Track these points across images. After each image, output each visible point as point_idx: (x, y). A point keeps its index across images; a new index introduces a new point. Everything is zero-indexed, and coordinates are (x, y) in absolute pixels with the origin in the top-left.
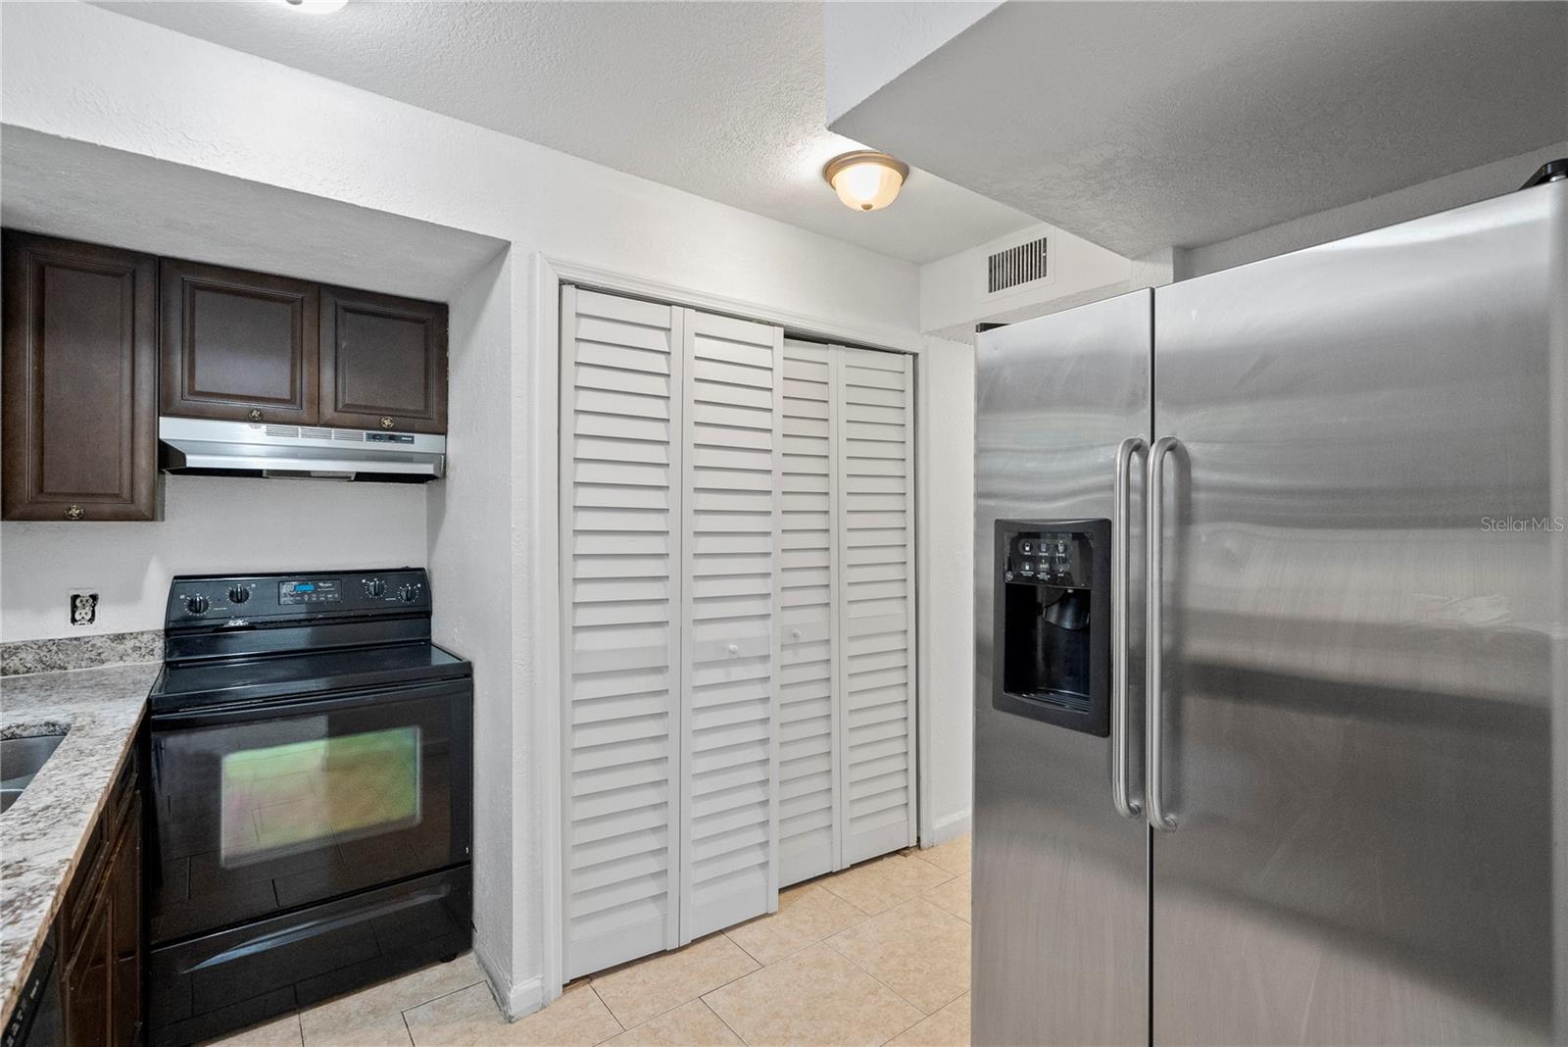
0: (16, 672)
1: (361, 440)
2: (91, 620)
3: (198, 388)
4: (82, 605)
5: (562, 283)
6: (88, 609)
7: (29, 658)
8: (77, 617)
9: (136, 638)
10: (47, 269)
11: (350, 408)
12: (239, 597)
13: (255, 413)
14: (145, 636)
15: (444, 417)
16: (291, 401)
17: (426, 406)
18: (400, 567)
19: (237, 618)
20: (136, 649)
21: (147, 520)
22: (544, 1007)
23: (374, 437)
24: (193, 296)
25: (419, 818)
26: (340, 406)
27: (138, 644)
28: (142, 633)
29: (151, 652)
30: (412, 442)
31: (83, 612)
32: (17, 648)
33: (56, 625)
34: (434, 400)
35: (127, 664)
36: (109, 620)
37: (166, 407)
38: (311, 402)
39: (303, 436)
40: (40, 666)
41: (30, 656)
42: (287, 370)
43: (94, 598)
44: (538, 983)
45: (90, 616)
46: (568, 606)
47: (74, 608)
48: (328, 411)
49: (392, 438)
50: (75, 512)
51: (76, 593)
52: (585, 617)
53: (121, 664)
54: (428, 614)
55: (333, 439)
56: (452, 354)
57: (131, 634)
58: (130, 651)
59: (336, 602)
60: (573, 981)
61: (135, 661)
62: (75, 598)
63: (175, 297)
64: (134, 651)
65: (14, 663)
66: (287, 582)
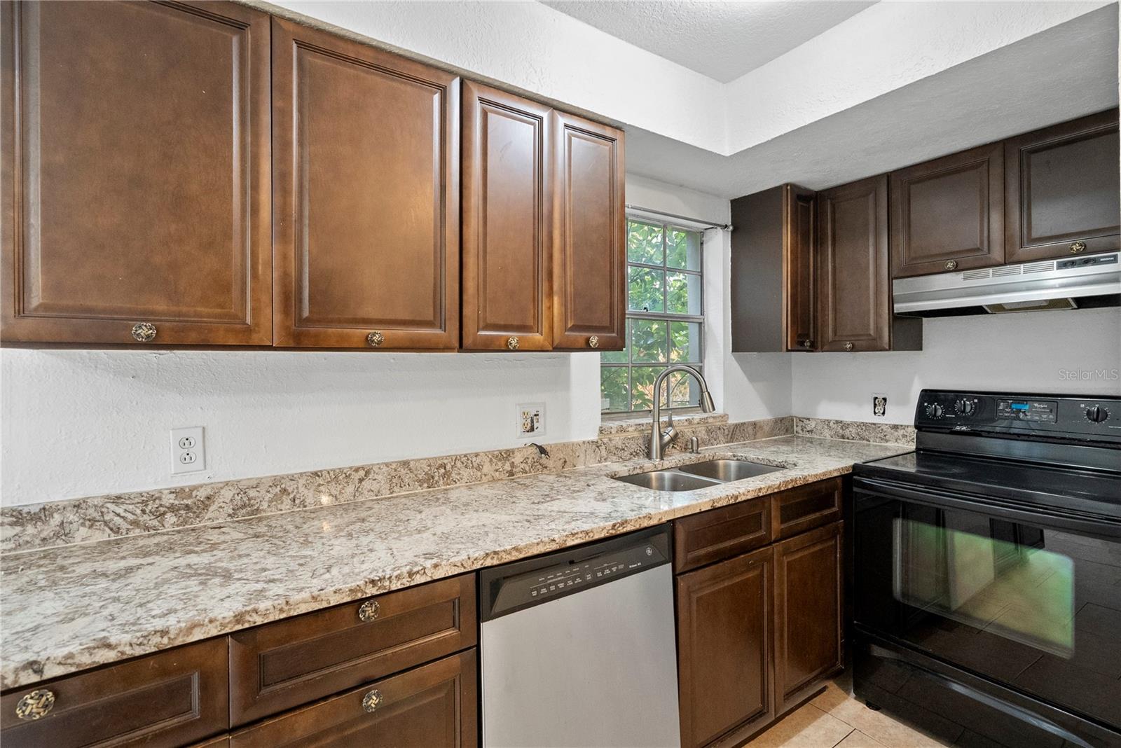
0: (848, 438)
1: (1051, 269)
2: (883, 413)
4: (880, 403)
6: (882, 407)
8: (876, 411)
9: (904, 429)
13: (949, 265)
14: (909, 429)
16: (981, 249)
19: (961, 425)
20: (904, 436)
23: (1065, 265)
24: (909, 192)
26: (1026, 242)
27: (905, 433)
28: (905, 426)
30: (1114, 262)
31: (879, 408)
32: (848, 425)
33: (865, 414)
35: (900, 445)
36: (892, 415)
38: (998, 245)
40: (858, 437)
41: (854, 430)
43: (885, 399)
45: (882, 412)
47: (875, 403)
48: (1014, 249)
49: (1086, 262)
51: (876, 396)
53: (896, 444)
57: (902, 426)
58: (901, 437)
61: (904, 444)
62: (876, 398)
64: (903, 437)
65: (847, 433)
66: (1004, 401)
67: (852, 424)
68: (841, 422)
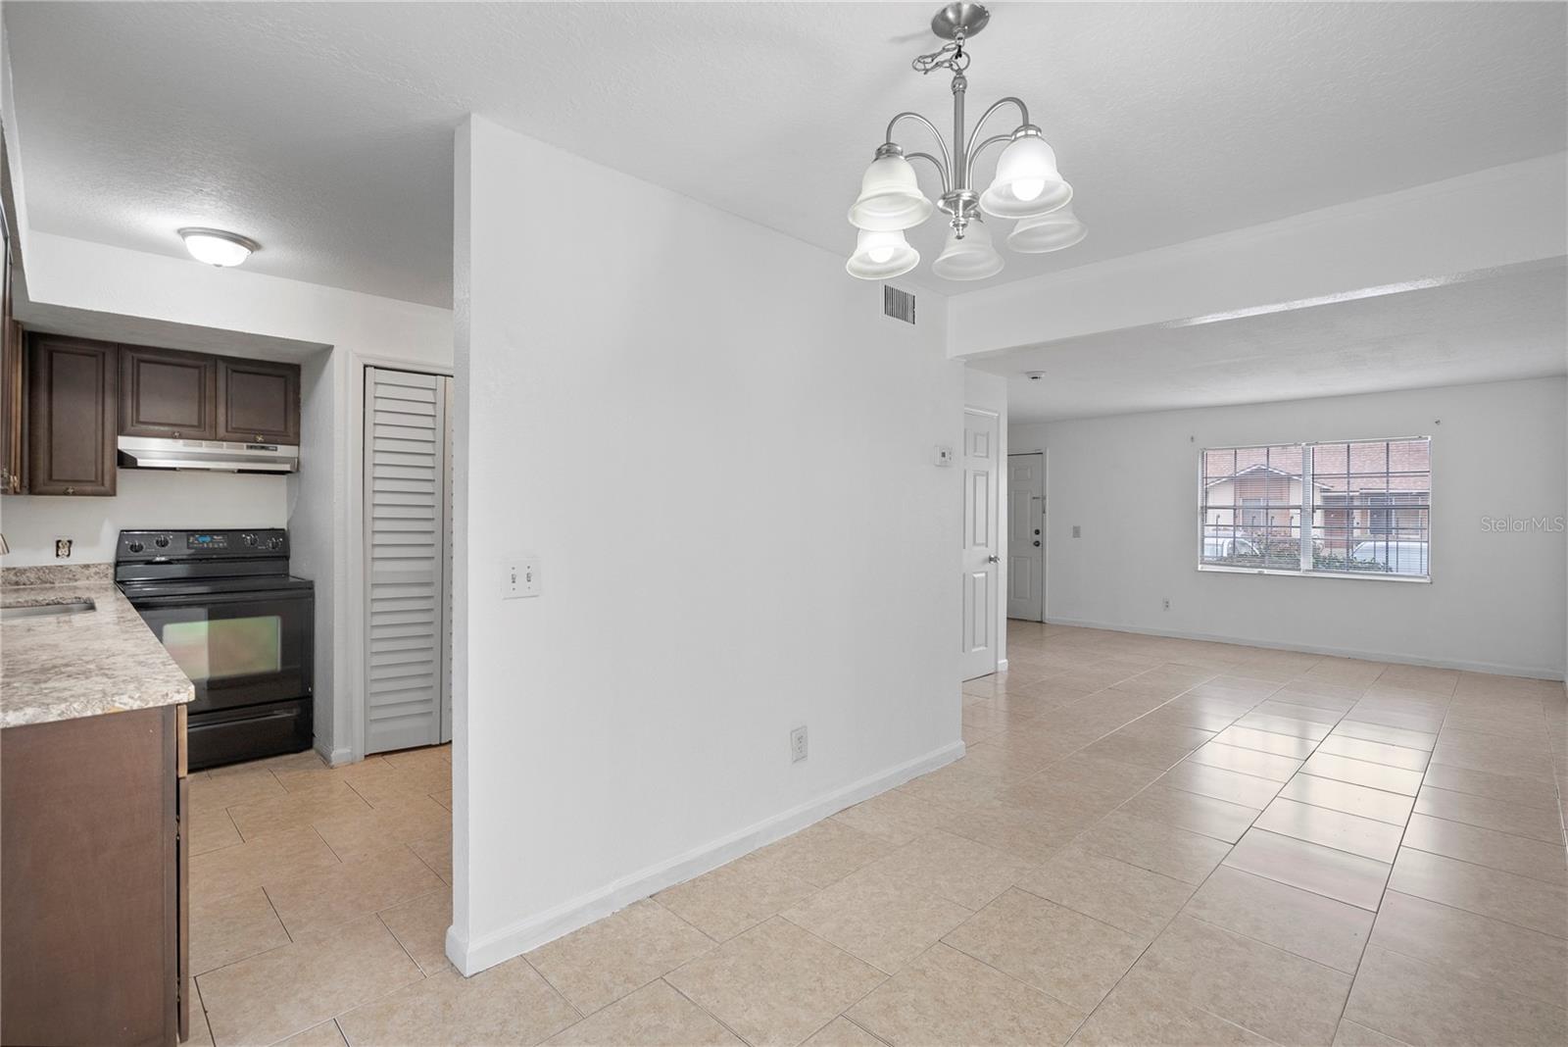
0: (24, 584)
1: (243, 449)
2: (69, 555)
3: (142, 419)
4: (62, 546)
5: (365, 366)
6: (67, 549)
7: (32, 576)
8: (60, 553)
9: (97, 567)
10: (54, 354)
11: (236, 430)
12: (163, 544)
13: (176, 434)
14: (102, 566)
15: (298, 435)
16: (199, 426)
17: (286, 428)
18: (268, 527)
19: (161, 556)
20: (96, 573)
21: (111, 495)
22: (352, 764)
23: (251, 447)
24: (138, 366)
25: (279, 668)
26: (229, 429)
27: (98, 571)
28: (100, 564)
29: (106, 576)
30: (276, 450)
31: (63, 550)
32: (25, 570)
33: (47, 558)
34: (291, 424)
35: (91, 582)
36: (79, 556)
37: (121, 430)
38: (211, 427)
39: (207, 446)
40: (38, 581)
42: (196, 408)
43: (70, 542)
44: (349, 751)
45: (67, 554)
46: (369, 546)
47: (58, 547)
48: (221, 431)
49: (263, 448)
50: (71, 491)
51: (59, 539)
52: (379, 553)
53: (87, 582)
54: (287, 558)
55: (226, 449)
56: (303, 396)
57: (94, 564)
58: (93, 575)
59: (225, 548)
60: (371, 755)
62: (58, 542)
63: (128, 366)
64: (95, 575)
65: (23, 578)
66: (193, 535)
67: (31, 569)
68: (14, 569)
